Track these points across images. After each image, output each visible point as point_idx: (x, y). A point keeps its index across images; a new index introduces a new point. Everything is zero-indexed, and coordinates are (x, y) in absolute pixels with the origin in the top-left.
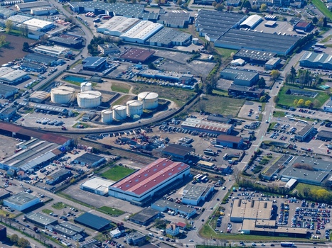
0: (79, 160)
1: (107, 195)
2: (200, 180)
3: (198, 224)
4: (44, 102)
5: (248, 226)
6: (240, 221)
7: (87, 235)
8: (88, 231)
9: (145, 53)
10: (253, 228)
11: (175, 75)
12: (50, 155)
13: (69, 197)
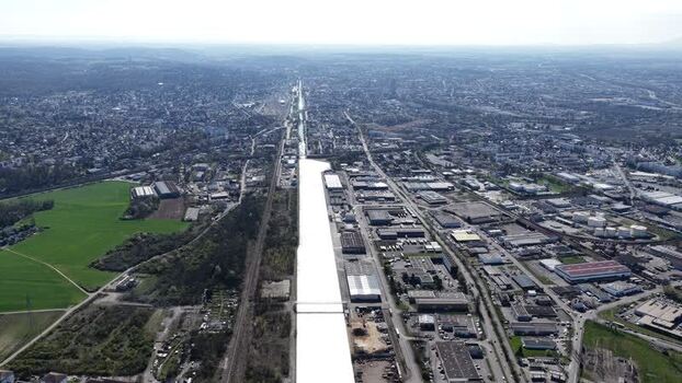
0: (553, 249)
1: (552, 271)
2: (633, 282)
3: (604, 307)
4: (565, 218)
5: (646, 320)
6: (641, 315)
7: (511, 288)
8: (514, 285)
9: (661, 210)
10: (649, 323)
11: (673, 224)
12: (538, 241)
13: (526, 266)
